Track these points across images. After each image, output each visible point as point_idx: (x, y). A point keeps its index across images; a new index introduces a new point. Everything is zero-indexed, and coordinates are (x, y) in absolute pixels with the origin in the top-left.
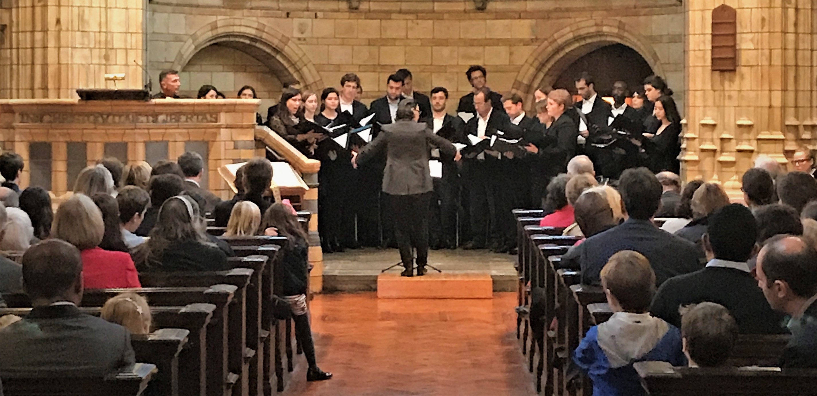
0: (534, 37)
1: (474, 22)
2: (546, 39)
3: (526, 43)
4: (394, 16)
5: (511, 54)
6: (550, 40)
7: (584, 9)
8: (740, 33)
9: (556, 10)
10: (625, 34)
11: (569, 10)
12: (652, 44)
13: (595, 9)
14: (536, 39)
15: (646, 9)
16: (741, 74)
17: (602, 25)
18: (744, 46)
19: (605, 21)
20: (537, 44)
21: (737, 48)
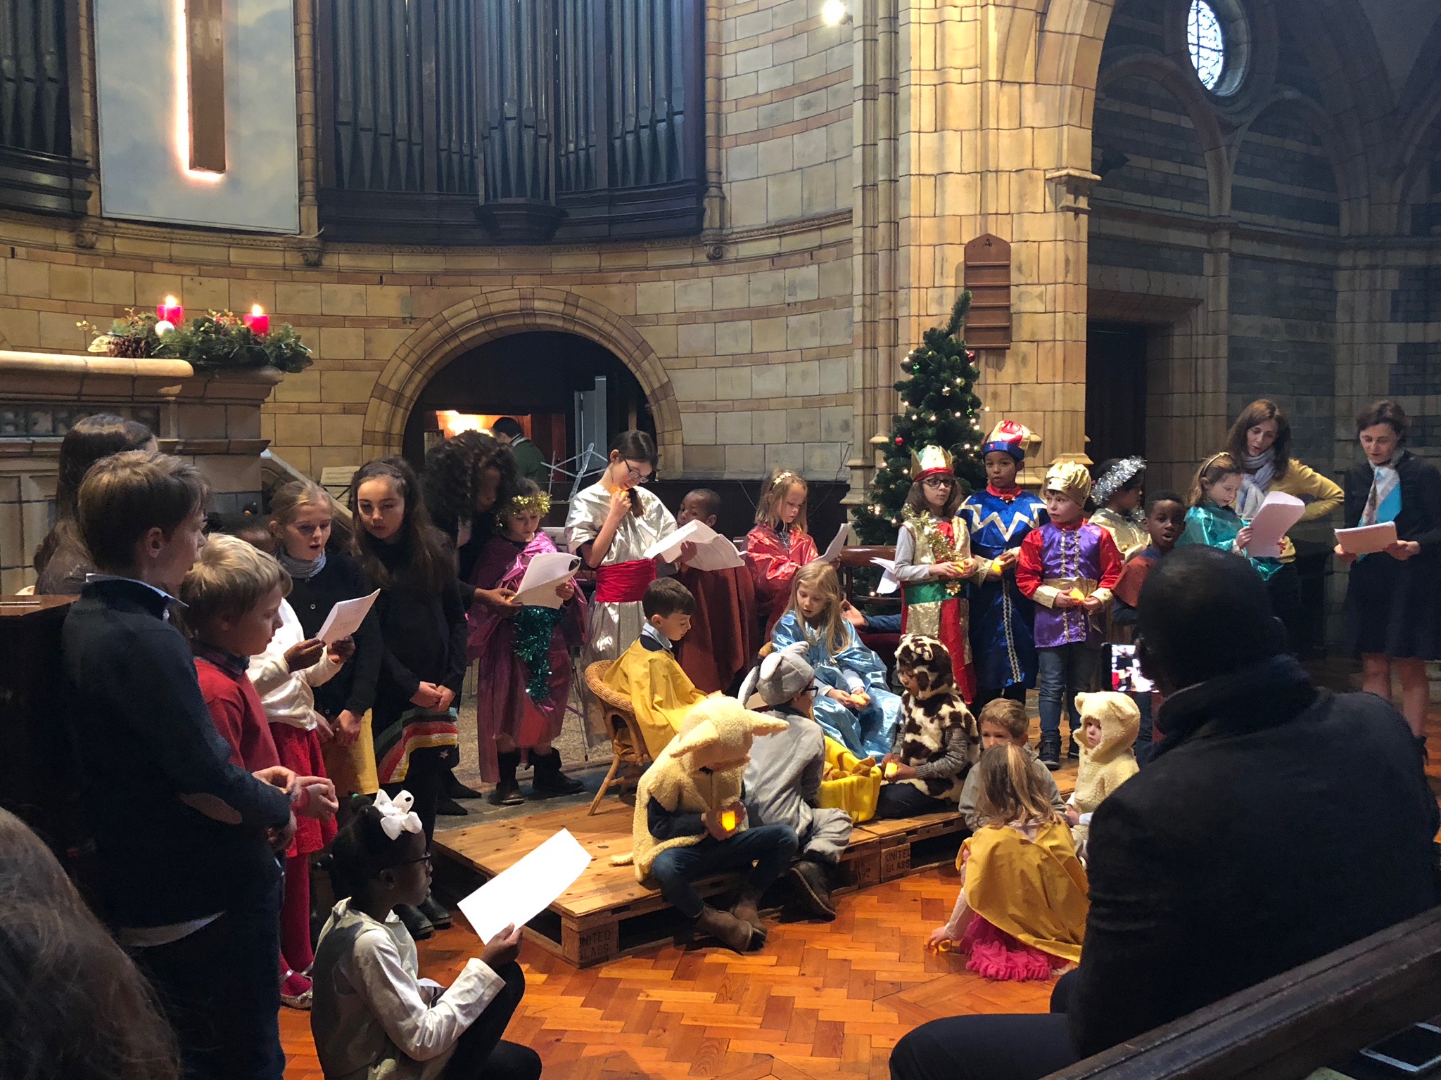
0: (407, 315)
1: (301, 286)
2: (429, 319)
3: (393, 324)
4: (157, 266)
5: (367, 341)
6: (436, 320)
7: (497, 272)
8: (1017, 285)
9: (447, 273)
10: (579, 313)
11: (470, 273)
12: (637, 329)
13: (520, 272)
14: (412, 318)
15: (623, 274)
16: (1021, 356)
17: (534, 299)
18: (1026, 307)
19: (538, 293)
20: (413, 326)
21: (1012, 310)
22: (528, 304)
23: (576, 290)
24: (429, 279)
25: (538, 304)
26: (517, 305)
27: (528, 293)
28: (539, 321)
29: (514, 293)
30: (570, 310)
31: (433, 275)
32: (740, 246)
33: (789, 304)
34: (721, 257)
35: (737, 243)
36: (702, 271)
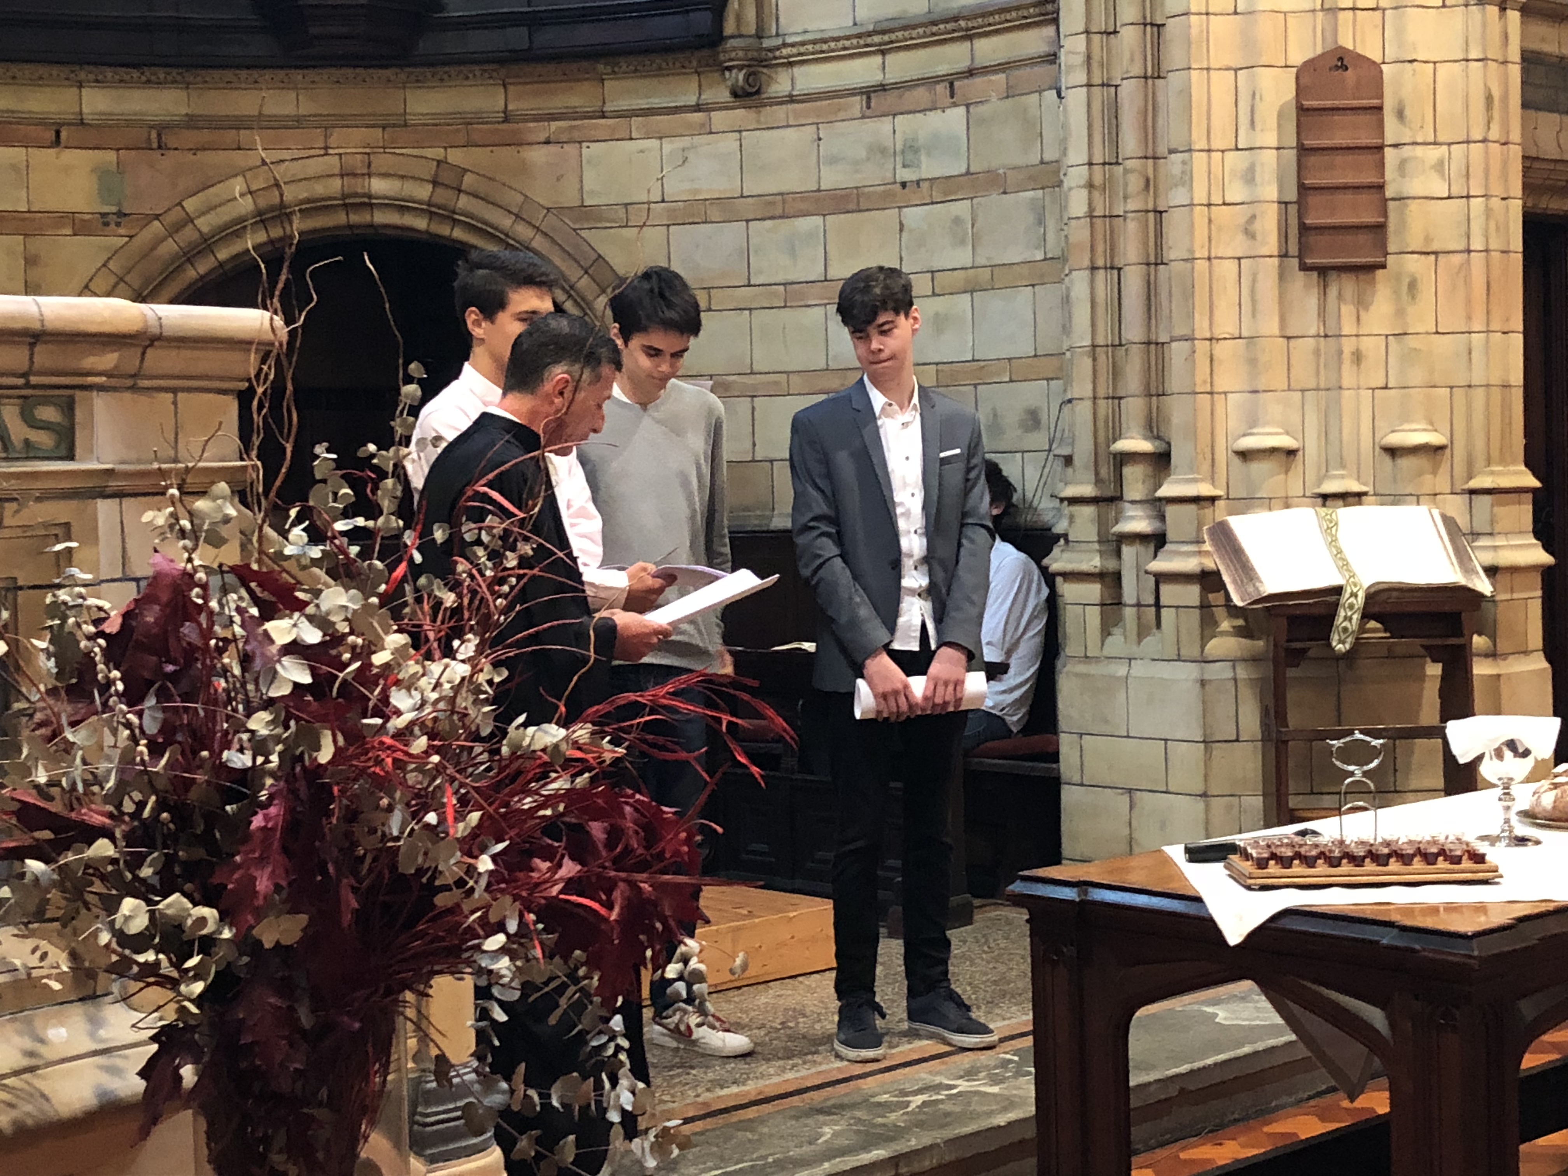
0: (111, 209)
2: (157, 217)
3: (82, 225)
5: (31, 260)
6: (170, 218)
7: (298, 122)
8: (1395, 146)
9: (192, 122)
10: (463, 202)
11: (240, 123)
12: (584, 233)
13: (343, 121)
14: (121, 214)
15: (554, 125)
16: (1406, 281)
17: (370, 175)
18: (1416, 186)
19: (377, 161)
20: (122, 231)
21: (1389, 193)
22: (359, 184)
23: (456, 156)
24: (154, 134)
25: (379, 186)
26: (335, 186)
27: (357, 163)
28: (381, 218)
29: (332, 163)
30: (443, 196)
31: (162, 128)
32: (797, 71)
33: (904, 185)
34: (758, 92)
35: (791, 64)
36: (718, 118)
